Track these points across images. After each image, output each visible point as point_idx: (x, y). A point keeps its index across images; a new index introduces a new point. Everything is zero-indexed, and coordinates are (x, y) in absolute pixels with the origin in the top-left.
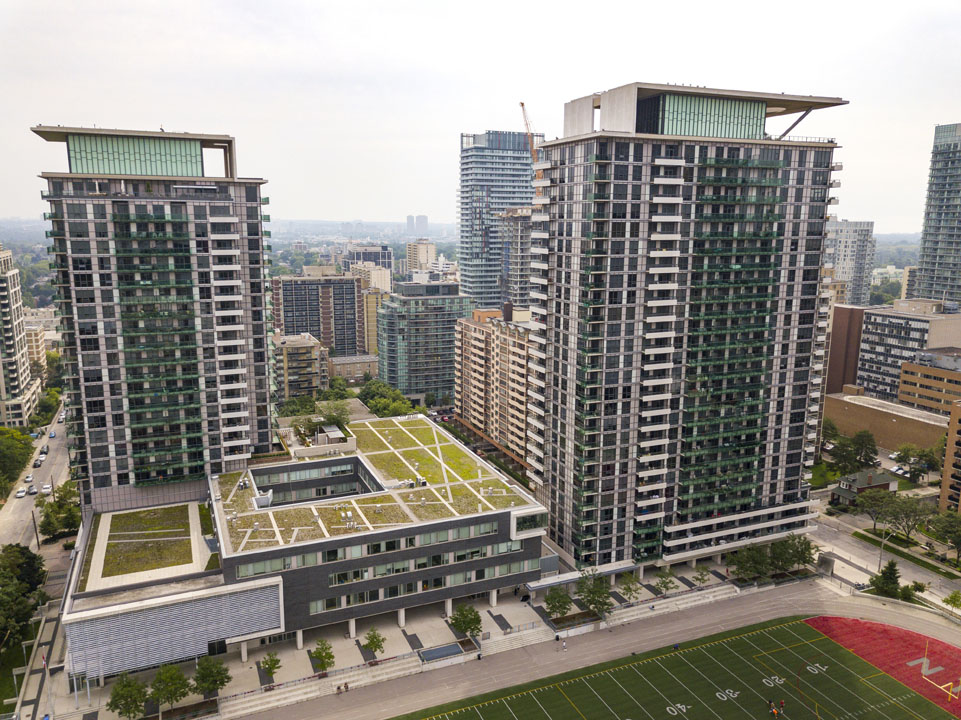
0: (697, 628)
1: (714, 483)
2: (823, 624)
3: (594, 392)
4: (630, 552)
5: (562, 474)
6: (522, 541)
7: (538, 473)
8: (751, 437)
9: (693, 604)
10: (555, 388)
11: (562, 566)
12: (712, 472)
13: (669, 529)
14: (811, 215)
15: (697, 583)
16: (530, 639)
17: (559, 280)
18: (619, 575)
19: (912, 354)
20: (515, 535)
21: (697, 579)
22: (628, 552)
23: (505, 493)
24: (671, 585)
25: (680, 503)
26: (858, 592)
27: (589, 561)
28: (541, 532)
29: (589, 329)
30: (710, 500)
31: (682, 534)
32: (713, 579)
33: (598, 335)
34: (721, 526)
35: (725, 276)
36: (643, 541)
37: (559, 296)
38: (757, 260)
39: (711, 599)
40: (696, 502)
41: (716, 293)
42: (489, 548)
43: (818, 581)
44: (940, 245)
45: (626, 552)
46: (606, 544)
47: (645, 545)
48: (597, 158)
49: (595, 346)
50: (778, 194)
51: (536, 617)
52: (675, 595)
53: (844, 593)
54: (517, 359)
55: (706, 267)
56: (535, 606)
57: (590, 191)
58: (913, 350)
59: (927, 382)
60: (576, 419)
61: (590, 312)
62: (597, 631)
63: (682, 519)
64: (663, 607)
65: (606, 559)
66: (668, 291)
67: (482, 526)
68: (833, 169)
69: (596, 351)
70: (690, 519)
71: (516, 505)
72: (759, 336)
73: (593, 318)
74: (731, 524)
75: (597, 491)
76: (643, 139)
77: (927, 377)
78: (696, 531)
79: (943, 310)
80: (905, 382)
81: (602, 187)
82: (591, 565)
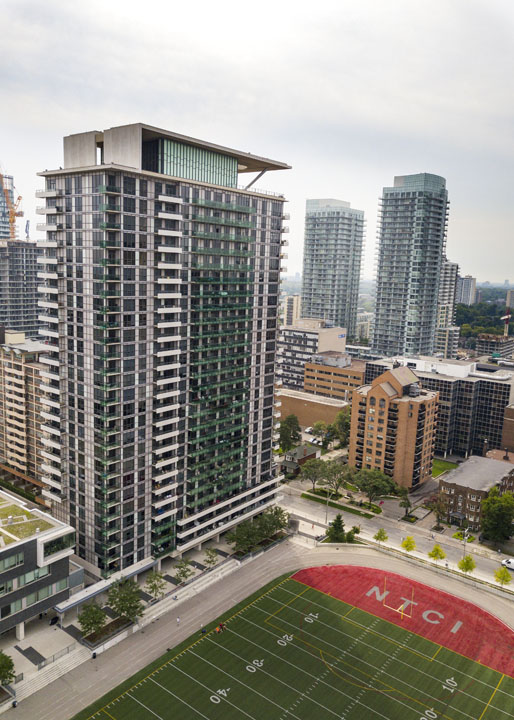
0: (214, 608)
1: (213, 476)
2: (305, 577)
3: (112, 410)
4: (150, 550)
5: (82, 489)
6: (49, 566)
7: (54, 490)
8: (238, 433)
9: (208, 585)
10: (71, 408)
11: (88, 579)
12: (212, 467)
13: (182, 523)
14: (271, 254)
15: (208, 566)
16: (67, 665)
17: (70, 304)
18: (141, 574)
19: (309, 356)
20: (43, 562)
21: (208, 562)
22: (147, 550)
23: (26, 520)
24: (188, 573)
25: (188, 497)
26: (319, 543)
27: (113, 568)
28: (69, 552)
29: (105, 350)
30: (211, 491)
31: (191, 525)
32: (220, 558)
33: (114, 356)
34: (219, 512)
35: (216, 300)
36: (160, 537)
37: (71, 320)
38: (238, 289)
39: (220, 577)
40: (201, 495)
41: (209, 315)
42: (15, 581)
43: (291, 540)
44: (314, 282)
45: (146, 552)
46: (129, 548)
47: (162, 541)
48: (108, 189)
49: (113, 366)
50: (250, 234)
51: (70, 639)
52: (193, 580)
53: (310, 545)
54: (14, 380)
55: (201, 294)
56: (65, 626)
57: (101, 220)
58: (310, 354)
59: (322, 376)
60: (95, 436)
61: (106, 335)
62: (131, 636)
63: (191, 512)
64: (185, 594)
65: (129, 561)
66: (173, 314)
67: (7, 561)
68: (284, 218)
69: (113, 371)
70: (196, 510)
71: (41, 530)
72: (241, 349)
73: (108, 340)
74: (226, 508)
75: (119, 501)
76: (148, 176)
77: (321, 372)
78: (201, 520)
79: (325, 326)
80: (308, 377)
81: (112, 217)
82: (116, 571)
